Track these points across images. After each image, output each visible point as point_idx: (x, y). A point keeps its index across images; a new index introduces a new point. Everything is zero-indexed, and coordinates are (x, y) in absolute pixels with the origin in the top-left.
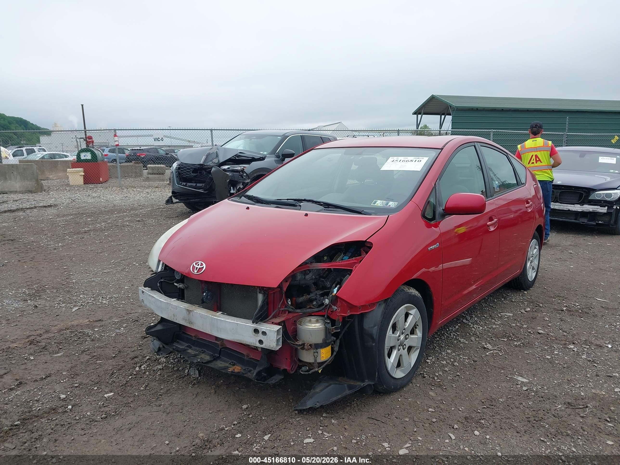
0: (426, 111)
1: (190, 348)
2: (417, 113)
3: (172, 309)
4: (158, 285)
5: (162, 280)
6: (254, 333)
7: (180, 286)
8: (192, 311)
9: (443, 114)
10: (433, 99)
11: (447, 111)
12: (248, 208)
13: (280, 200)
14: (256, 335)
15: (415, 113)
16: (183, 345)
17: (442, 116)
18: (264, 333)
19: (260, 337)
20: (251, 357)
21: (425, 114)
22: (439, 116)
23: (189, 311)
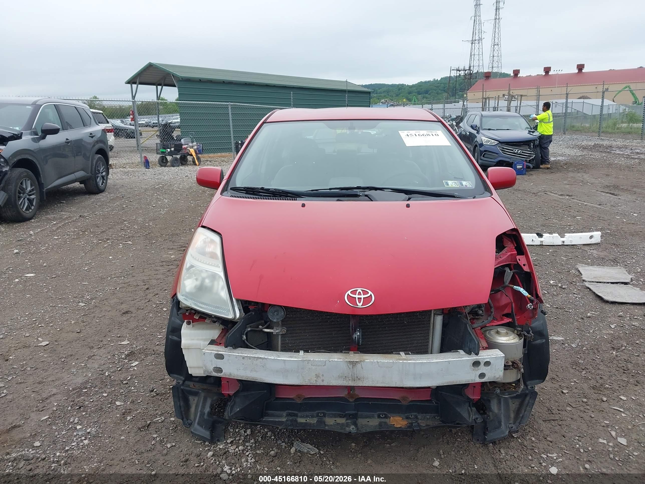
0: (143, 81)
1: (296, 415)
2: (132, 82)
3: (314, 367)
4: (244, 337)
5: (249, 329)
6: (473, 368)
7: (277, 331)
8: (361, 361)
9: (160, 85)
10: (150, 66)
11: (164, 81)
12: (303, 205)
13: (317, 190)
14: (477, 368)
15: (128, 82)
16: (281, 416)
17: (158, 87)
18: (487, 364)
19: (482, 369)
20: (410, 399)
21: (141, 83)
22: (155, 86)
23: (354, 364)
